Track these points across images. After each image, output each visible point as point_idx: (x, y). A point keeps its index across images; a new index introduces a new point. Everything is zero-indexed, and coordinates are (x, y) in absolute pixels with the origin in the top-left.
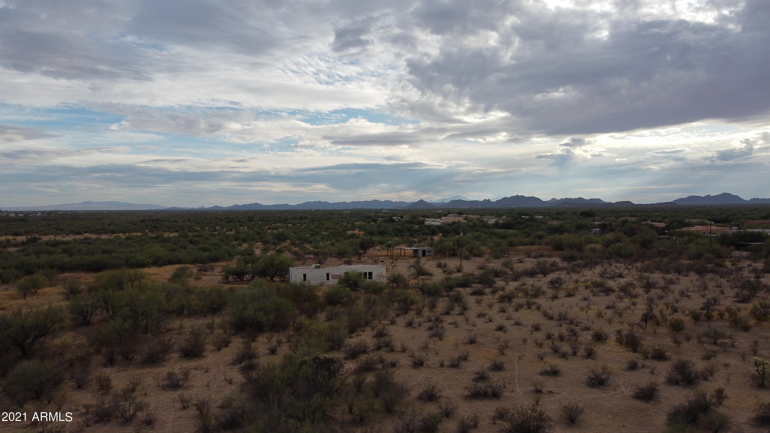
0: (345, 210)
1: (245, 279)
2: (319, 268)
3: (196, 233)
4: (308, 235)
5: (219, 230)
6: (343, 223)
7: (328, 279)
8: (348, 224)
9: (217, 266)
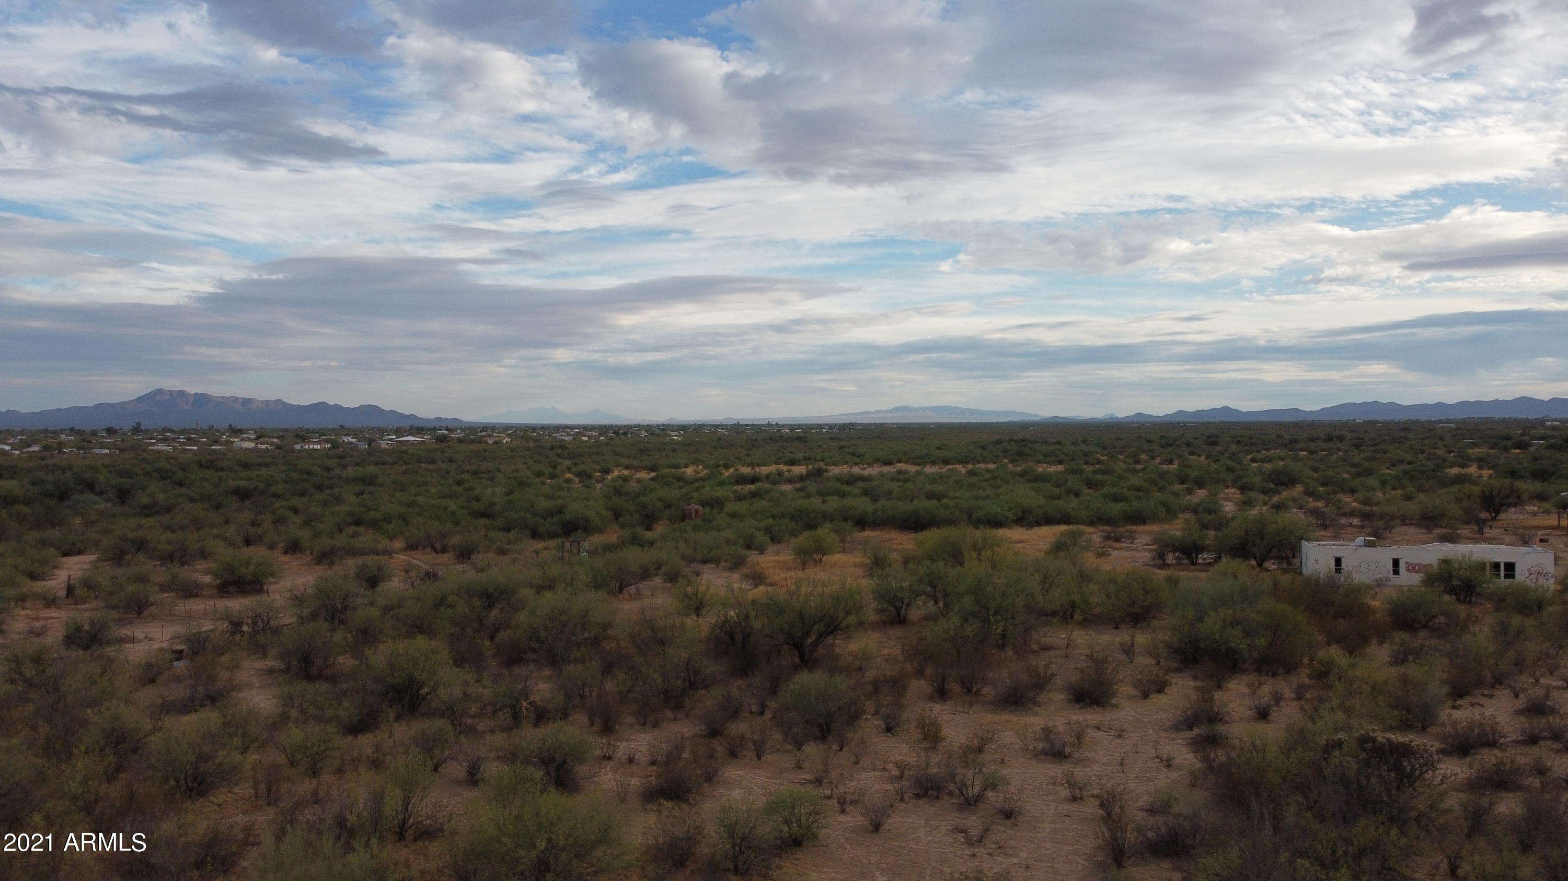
0: (1440, 422)
1: (1200, 561)
2: (1375, 546)
3: (1098, 466)
4: (1346, 476)
5: (1146, 461)
6: (1437, 451)
7: (1396, 572)
8: (1450, 452)
9: (1141, 532)
